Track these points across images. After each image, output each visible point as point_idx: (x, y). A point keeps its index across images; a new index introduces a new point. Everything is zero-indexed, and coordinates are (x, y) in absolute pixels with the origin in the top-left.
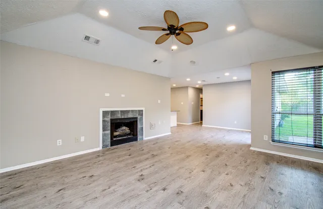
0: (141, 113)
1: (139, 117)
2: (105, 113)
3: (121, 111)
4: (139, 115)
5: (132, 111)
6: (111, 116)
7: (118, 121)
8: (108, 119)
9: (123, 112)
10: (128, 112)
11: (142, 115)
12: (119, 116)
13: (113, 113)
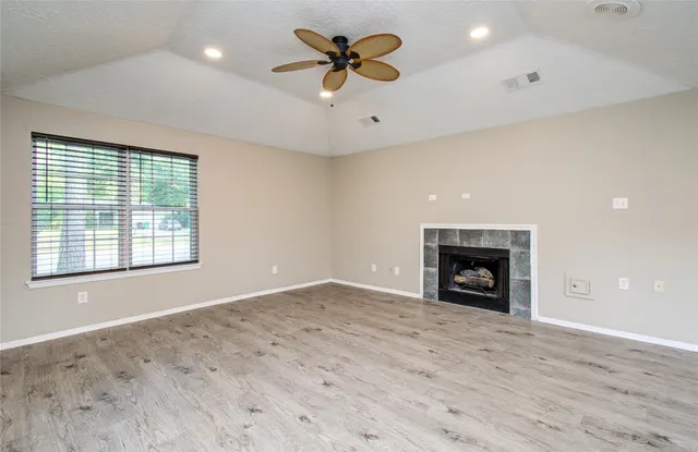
0: (523, 239)
1: (514, 251)
2: (429, 233)
3: (461, 231)
4: (513, 243)
5: (492, 232)
6: (439, 240)
7: (455, 252)
8: (435, 244)
9: (465, 233)
10: (478, 233)
11: (527, 245)
12: (457, 241)
13: (443, 233)
